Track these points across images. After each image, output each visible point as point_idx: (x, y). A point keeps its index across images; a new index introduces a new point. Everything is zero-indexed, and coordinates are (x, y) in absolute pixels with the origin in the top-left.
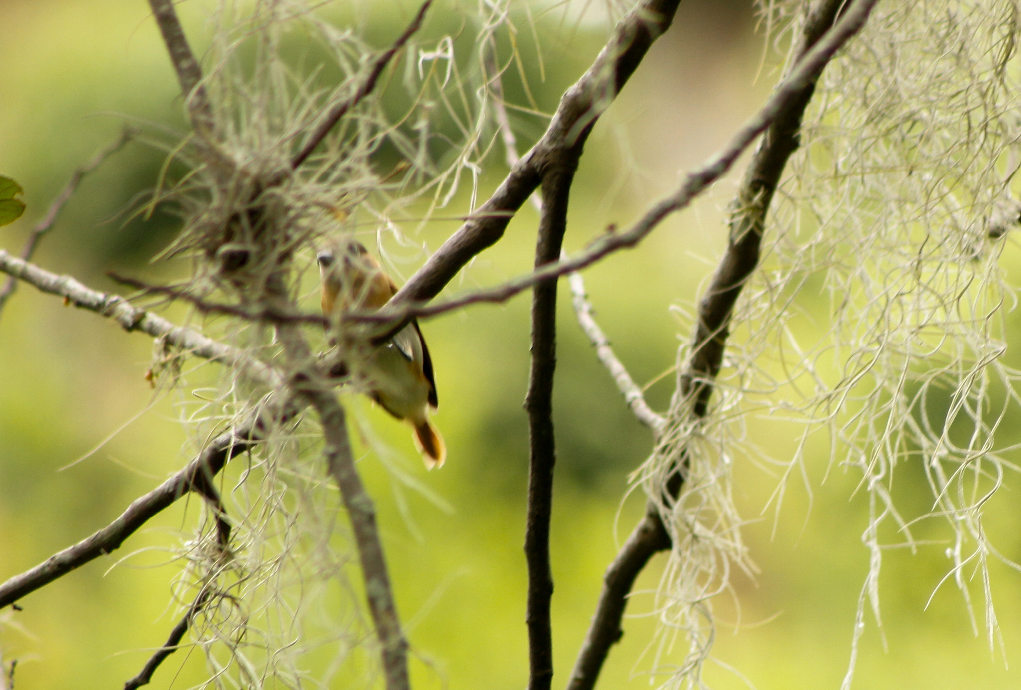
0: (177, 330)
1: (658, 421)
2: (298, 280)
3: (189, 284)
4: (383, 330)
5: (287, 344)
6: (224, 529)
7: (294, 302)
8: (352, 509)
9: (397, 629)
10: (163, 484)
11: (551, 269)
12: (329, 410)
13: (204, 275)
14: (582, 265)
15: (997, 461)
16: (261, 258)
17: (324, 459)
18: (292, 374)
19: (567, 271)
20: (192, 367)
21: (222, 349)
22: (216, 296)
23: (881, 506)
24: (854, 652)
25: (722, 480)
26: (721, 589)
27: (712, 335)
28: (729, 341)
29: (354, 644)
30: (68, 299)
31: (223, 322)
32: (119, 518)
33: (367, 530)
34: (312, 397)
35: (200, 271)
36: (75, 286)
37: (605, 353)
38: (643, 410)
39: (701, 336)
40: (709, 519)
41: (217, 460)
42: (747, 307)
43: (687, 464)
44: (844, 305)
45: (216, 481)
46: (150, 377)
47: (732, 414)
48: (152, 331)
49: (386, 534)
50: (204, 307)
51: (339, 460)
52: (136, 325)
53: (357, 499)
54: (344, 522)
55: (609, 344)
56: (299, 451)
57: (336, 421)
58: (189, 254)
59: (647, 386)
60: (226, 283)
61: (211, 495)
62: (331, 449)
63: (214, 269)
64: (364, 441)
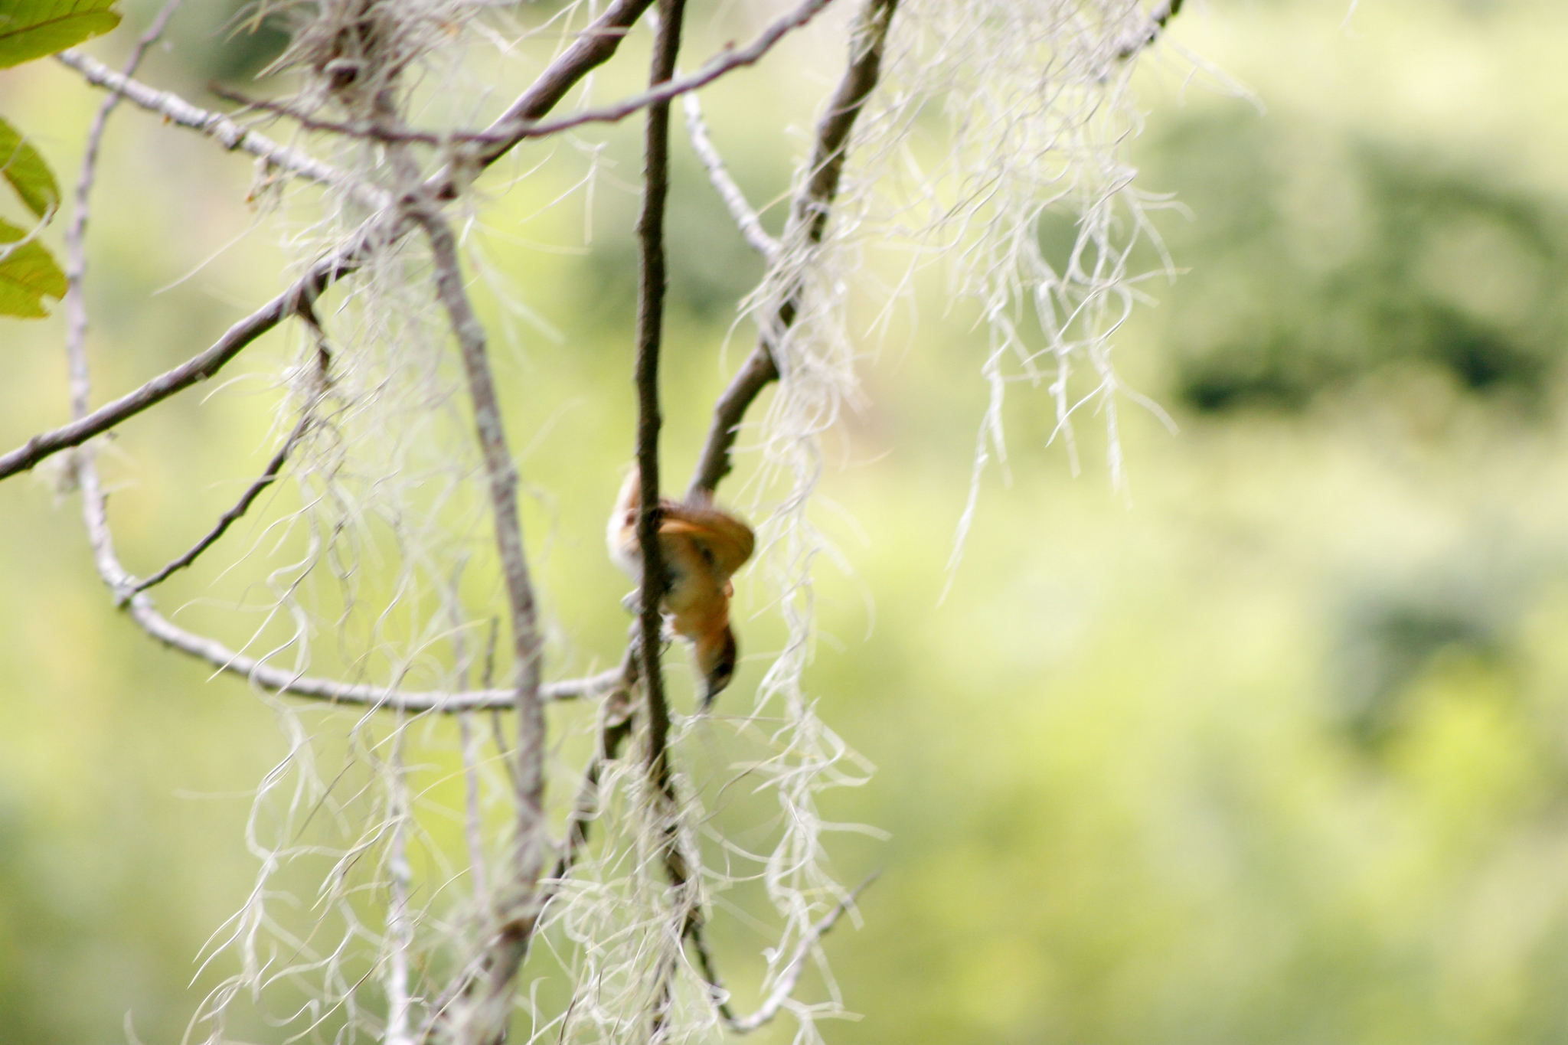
0: (280, 150)
1: (771, 246)
2: (408, 98)
3: (297, 100)
4: (492, 150)
5: (397, 163)
6: (325, 356)
7: (403, 120)
8: (463, 338)
9: (506, 461)
10: (264, 308)
11: (666, 88)
12: (439, 233)
13: (311, 91)
14: (700, 84)
15: (1127, 293)
16: (371, 74)
17: (434, 284)
18: (402, 194)
19: (682, 90)
20: (295, 189)
21: (325, 170)
22: (324, 114)
23: (1002, 337)
24: (974, 490)
25: (835, 309)
26: (829, 424)
27: (829, 158)
28: (847, 166)
29: (462, 476)
30: (168, 118)
31: (331, 140)
32: (218, 343)
33: (476, 358)
34: (420, 218)
35: (307, 88)
36: (176, 104)
37: (719, 176)
38: (758, 236)
39: (819, 159)
40: (821, 348)
41: (321, 282)
42: (867, 129)
43: (800, 291)
44: (964, 127)
45: (319, 305)
46: (251, 199)
47: (847, 240)
48: (254, 152)
49: (496, 363)
50: (311, 125)
51: (449, 284)
52: (236, 145)
53: (466, 326)
54: (453, 350)
55: (724, 165)
56: (407, 275)
57: (444, 245)
58: (296, 69)
59: (764, 209)
60: (335, 99)
61: (312, 320)
62: (441, 273)
63: (324, 84)
64: (475, 266)
